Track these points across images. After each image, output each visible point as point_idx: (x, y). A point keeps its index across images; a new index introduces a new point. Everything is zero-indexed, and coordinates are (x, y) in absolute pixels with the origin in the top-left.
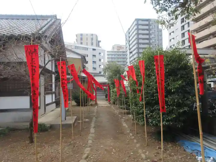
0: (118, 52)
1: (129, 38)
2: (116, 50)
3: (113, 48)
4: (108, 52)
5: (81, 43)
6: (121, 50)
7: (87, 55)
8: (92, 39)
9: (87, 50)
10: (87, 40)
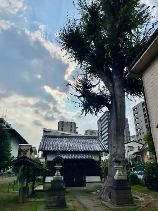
2: (89, 135)
5: (62, 130)
8: (71, 126)
10: (67, 127)
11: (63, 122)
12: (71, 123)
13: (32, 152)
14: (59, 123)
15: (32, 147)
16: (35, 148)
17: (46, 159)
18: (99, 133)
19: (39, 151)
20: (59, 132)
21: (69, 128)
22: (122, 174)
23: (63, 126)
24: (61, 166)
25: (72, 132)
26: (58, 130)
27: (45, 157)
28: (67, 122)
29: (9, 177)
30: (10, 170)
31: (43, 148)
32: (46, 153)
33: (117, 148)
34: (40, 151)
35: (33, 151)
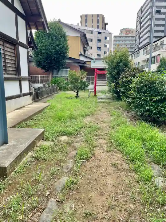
0: (126, 37)
1: (141, 24)
2: (124, 35)
3: (121, 32)
4: (114, 37)
5: (86, 26)
6: (130, 35)
7: (92, 40)
9: (92, 33)
10: (92, 22)
11: (86, 16)
12: (98, 16)
14: (81, 17)
18: (136, 41)
21: (95, 24)
23: (86, 21)
28: (92, 15)
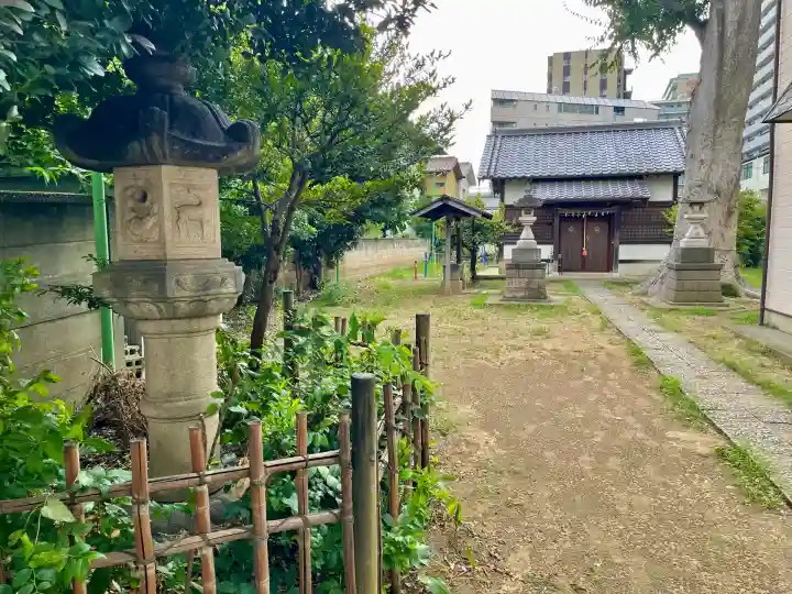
9: (597, 112)
13: (459, 177)
14: (551, 60)
15: (460, 161)
16: (467, 163)
17: (502, 200)
19: (479, 180)
20: (552, 98)
22: (702, 234)
24: (535, 218)
25: (605, 93)
26: (550, 91)
27: (499, 195)
29: (408, 246)
30: (409, 230)
31: (492, 170)
32: (499, 185)
33: (710, 167)
34: (484, 178)
35: (464, 174)
